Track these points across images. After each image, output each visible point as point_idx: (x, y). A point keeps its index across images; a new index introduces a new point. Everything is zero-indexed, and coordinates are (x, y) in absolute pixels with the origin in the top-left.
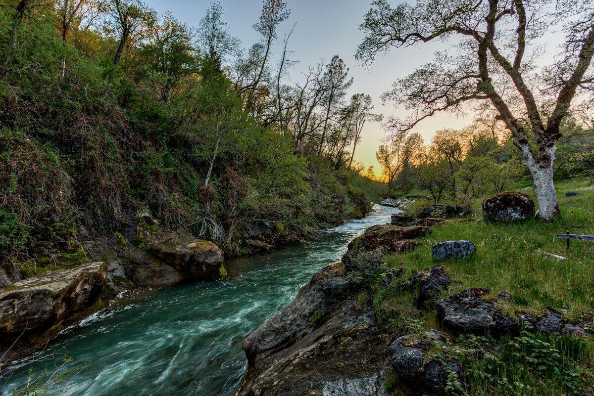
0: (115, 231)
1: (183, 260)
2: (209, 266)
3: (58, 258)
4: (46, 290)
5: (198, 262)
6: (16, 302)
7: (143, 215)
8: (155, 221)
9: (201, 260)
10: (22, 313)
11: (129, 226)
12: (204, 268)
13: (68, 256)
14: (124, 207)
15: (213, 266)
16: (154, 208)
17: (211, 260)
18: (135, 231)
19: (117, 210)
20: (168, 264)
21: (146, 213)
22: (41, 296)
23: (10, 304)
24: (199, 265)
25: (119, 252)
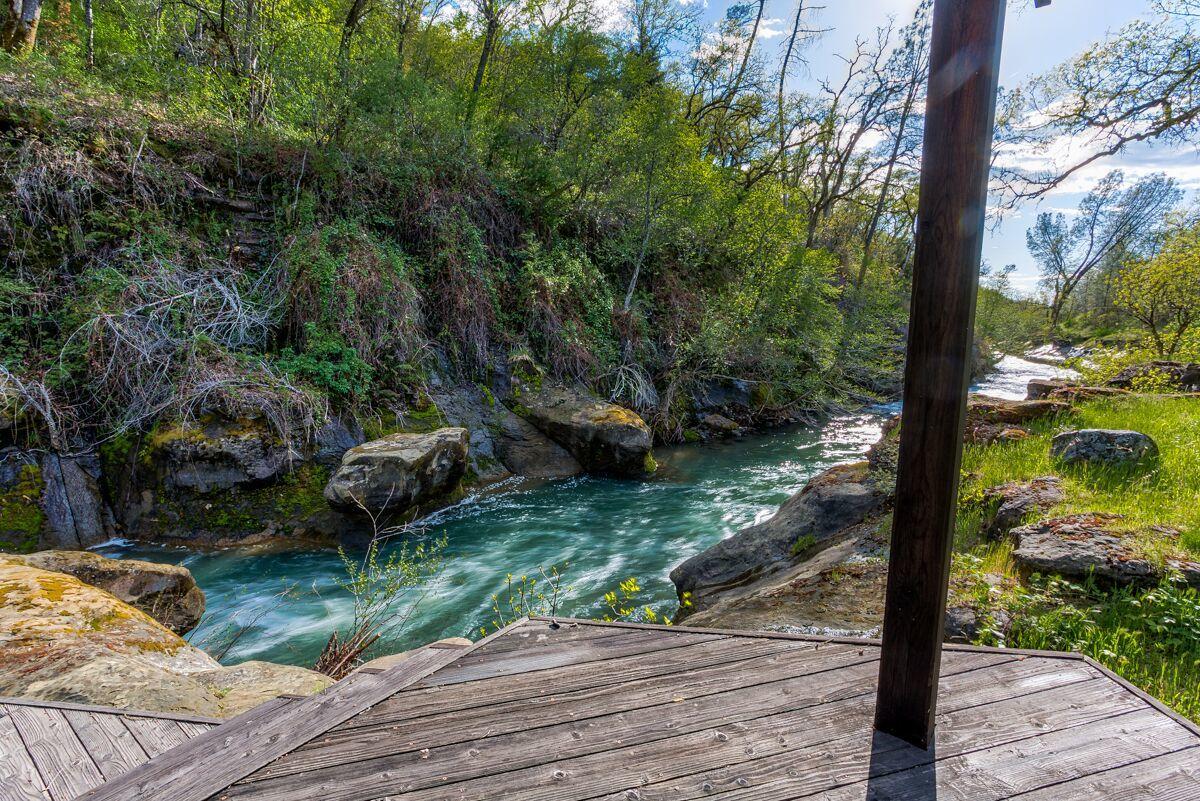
0: (478, 381)
1: (583, 439)
2: (624, 451)
3: (406, 417)
4: (398, 459)
5: (608, 445)
6: (367, 469)
7: (520, 358)
8: (539, 369)
9: (613, 441)
10: (373, 485)
11: (500, 376)
12: (617, 455)
13: (417, 415)
14: (492, 342)
15: (633, 453)
16: (537, 345)
17: (629, 443)
18: (508, 384)
19: (480, 347)
20: (558, 442)
21: (524, 355)
22: (392, 466)
23: (361, 470)
24: (610, 449)
25: (485, 416)
